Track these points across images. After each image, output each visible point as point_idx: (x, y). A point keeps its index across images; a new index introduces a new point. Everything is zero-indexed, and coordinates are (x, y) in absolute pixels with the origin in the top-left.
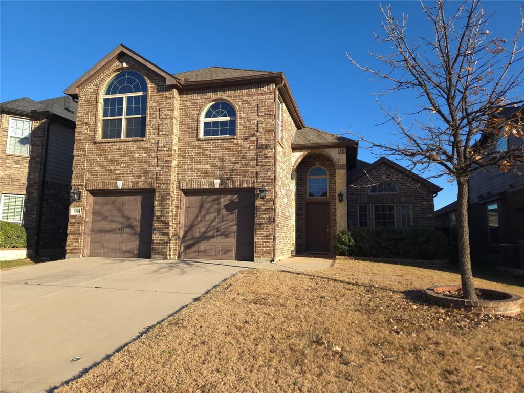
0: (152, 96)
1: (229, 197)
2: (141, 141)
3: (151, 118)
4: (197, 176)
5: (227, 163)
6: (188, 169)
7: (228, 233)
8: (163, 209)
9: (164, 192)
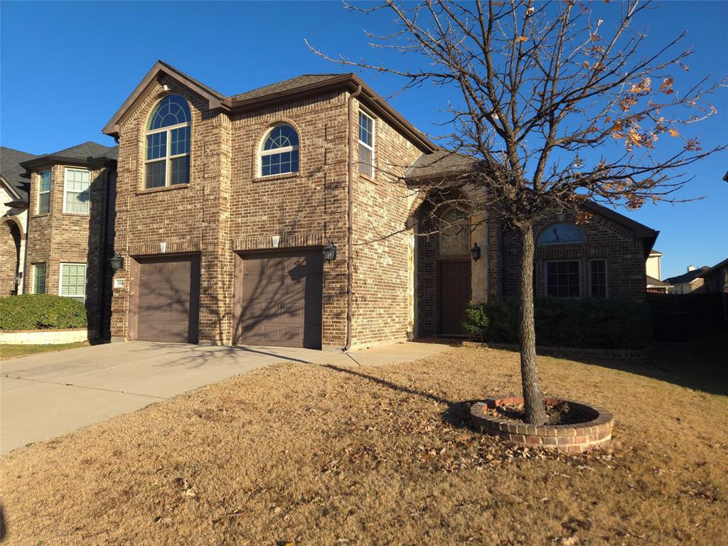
0: (197, 126)
1: (295, 259)
2: (185, 188)
3: (196, 157)
4: (253, 232)
5: (288, 212)
6: (242, 223)
7: (294, 309)
8: (211, 278)
9: (211, 255)
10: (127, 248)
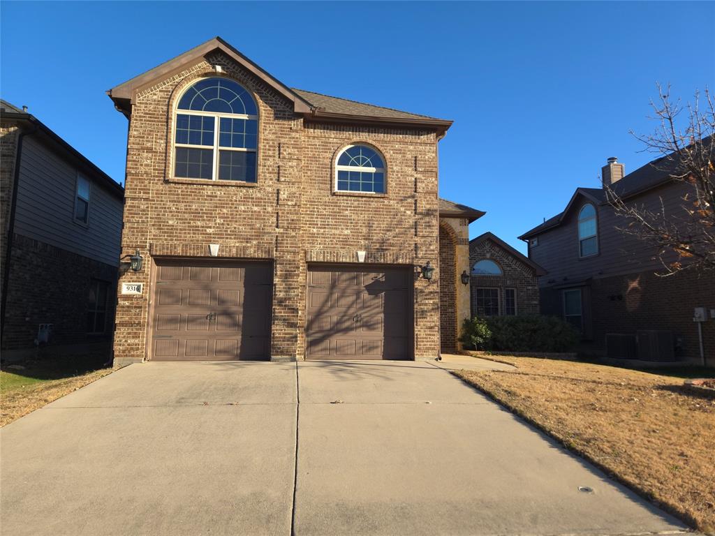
0: (267, 123)
1: (373, 275)
2: (250, 187)
3: (266, 156)
4: (332, 244)
5: (375, 230)
6: (318, 234)
7: (372, 323)
8: (289, 288)
9: (289, 264)
10: (148, 245)
